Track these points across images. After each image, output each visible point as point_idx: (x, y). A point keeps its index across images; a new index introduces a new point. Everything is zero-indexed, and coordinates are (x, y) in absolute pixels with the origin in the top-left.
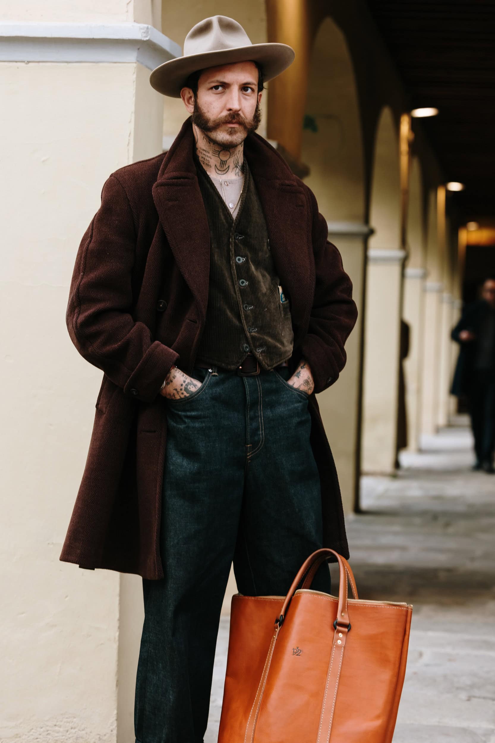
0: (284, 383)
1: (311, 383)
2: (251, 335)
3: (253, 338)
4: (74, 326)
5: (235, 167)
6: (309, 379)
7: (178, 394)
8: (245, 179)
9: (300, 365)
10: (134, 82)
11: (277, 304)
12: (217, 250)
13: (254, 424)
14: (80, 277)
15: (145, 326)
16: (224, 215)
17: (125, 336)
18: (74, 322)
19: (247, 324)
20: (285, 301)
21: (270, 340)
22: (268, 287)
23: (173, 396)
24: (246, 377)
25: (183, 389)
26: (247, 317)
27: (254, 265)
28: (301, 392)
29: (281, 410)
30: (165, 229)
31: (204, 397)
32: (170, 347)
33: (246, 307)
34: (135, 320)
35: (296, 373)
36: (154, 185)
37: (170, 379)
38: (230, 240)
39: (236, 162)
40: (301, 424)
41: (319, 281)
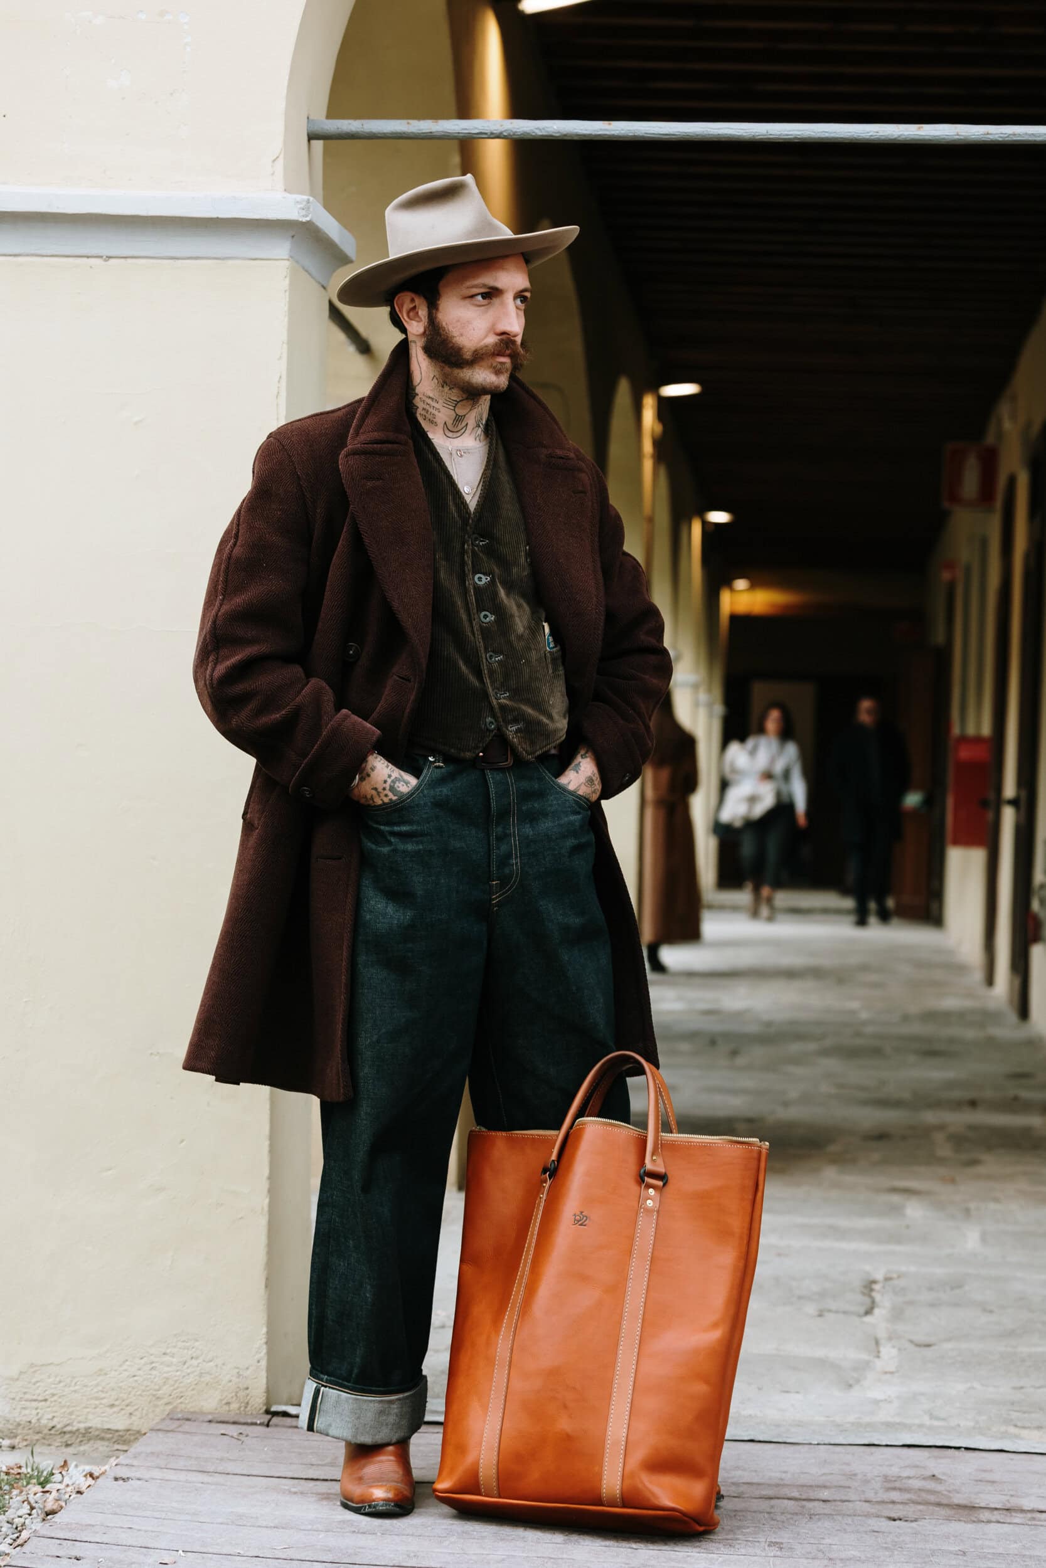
0: (552, 780)
1: (596, 783)
2: (499, 704)
3: (503, 707)
4: (207, 683)
5: (476, 426)
6: (594, 775)
7: (380, 796)
8: (489, 447)
9: (579, 753)
10: (286, 291)
11: (542, 652)
12: (444, 563)
13: (504, 848)
14: (217, 604)
15: (325, 684)
16: (457, 505)
17: (293, 700)
18: (208, 677)
19: (491, 686)
20: (554, 647)
21: (530, 711)
22: (525, 623)
23: (370, 799)
24: (491, 770)
25: (388, 788)
26: (491, 672)
27: (503, 588)
28: (580, 797)
29: (546, 825)
30: (361, 525)
31: (422, 802)
32: (366, 721)
33: (491, 657)
34: (309, 675)
35: (573, 765)
36: (343, 452)
37: (365, 772)
38: (466, 546)
39: (479, 419)
40: (577, 849)
41: (610, 617)
